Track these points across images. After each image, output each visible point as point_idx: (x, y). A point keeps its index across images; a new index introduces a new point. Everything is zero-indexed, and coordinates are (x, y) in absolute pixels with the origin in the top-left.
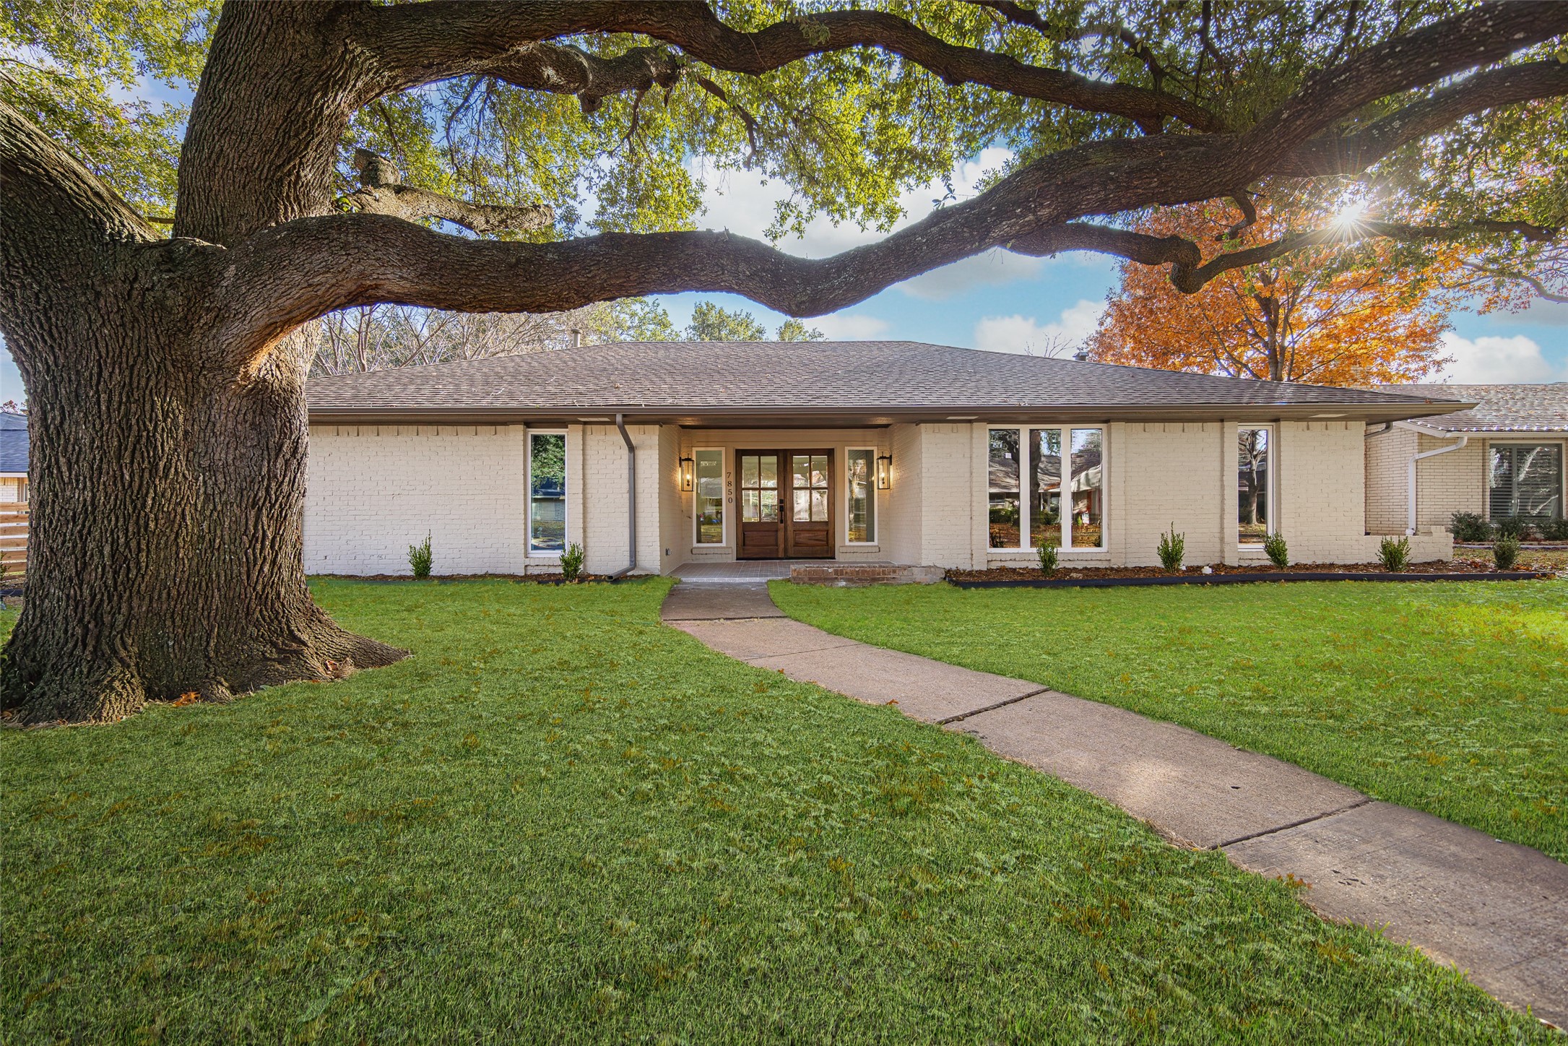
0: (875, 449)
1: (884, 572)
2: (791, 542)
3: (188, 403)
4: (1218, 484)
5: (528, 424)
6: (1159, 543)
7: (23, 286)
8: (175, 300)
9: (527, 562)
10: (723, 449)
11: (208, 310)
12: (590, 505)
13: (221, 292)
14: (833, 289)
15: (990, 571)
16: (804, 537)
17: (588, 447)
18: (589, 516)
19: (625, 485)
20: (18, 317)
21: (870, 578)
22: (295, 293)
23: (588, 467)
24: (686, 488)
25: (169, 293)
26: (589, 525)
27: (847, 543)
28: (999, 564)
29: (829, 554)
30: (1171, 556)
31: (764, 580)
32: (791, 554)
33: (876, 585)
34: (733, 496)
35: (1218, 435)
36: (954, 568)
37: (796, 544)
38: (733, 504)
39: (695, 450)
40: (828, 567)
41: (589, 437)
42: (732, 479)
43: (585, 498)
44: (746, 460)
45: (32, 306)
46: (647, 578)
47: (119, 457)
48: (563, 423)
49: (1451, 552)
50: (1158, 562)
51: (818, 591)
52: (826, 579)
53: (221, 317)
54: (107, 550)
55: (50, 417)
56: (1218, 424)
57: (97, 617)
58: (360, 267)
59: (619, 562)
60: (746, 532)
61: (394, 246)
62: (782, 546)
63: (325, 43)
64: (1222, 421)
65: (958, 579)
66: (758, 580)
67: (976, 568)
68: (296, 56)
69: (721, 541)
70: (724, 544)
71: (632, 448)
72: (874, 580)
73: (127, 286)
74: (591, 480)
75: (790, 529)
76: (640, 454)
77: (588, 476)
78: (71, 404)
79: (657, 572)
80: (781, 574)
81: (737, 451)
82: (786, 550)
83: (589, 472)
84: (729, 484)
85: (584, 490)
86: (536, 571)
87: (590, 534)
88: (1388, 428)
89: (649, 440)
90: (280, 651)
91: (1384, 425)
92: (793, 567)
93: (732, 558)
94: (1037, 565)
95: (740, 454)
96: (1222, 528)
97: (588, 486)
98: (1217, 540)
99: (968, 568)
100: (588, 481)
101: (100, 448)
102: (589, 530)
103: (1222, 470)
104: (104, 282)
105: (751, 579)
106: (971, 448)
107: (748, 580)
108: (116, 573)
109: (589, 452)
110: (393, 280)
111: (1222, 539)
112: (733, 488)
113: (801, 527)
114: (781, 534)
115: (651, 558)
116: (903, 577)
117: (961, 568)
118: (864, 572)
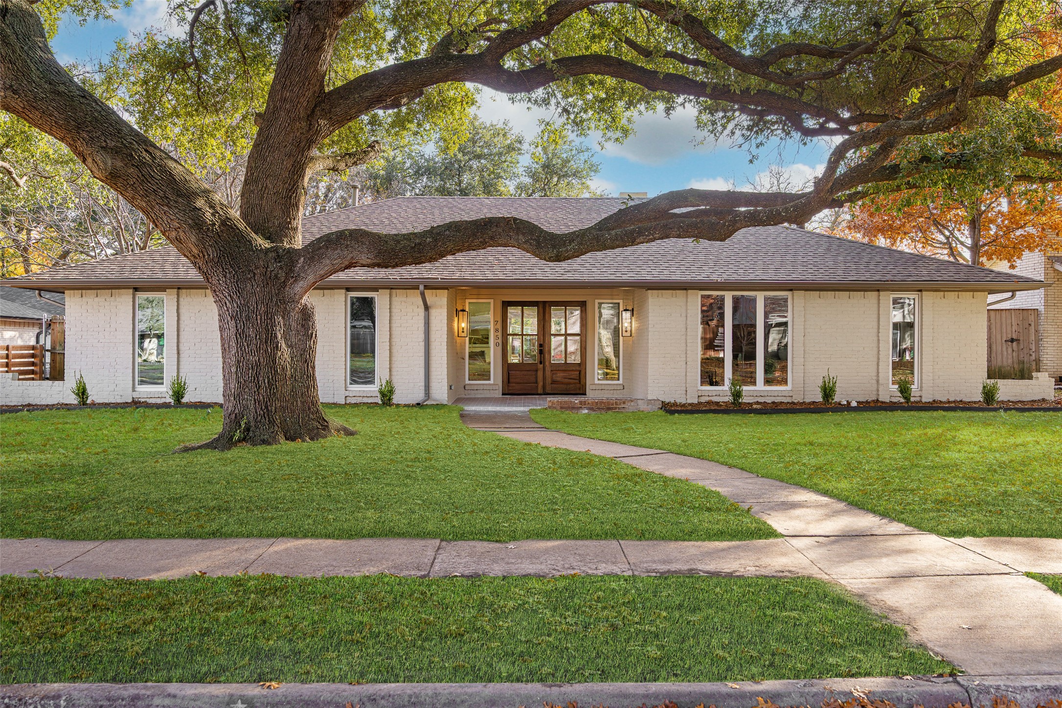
0: (621, 302)
1: (616, 404)
2: (549, 381)
3: (283, 318)
4: (876, 338)
5: (348, 289)
6: (820, 383)
7: (229, 273)
8: (282, 275)
9: (347, 393)
10: (492, 301)
11: (293, 277)
12: (394, 351)
13: (297, 269)
14: (567, 251)
15: (700, 403)
16: (559, 376)
17: (393, 307)
18: (394, 359)
19: (422, 336)
20: (226, 284)
21: (606, 407)
22: (326, 268)
23: (393, 321)
24: (461, 334)
25: (280, 271)
26: (393, 366)
27: (596, 382)
28: (707, 399)
29: (581, 391)
30: (828, 392)
31: (526, 409)
32: (548, 390)
33: (610, 412)
34: (500, 341)
35: (876, 301)
36: (672, 401)
37: (554, 382)
38: (500, 348)
39: (467, 301)
40: (576, 400)
41: (394, 299)
42: (499, 326)
43: (390, 345)
44: (511, 310)
45: (232, 280)
46: (439, 406)
47: (266, 342)
48: (376, 289)
49: (1052, 392)
50: (819, 398)
51: (565, 415)
52: (573, 408)
53: (296, 279)
54: (266, 381)
55: (239, 326)
56: (876, 293)
57: (266, 407)
58: (352, 255)
59: (418, 395)
60: (509, 370)
61: (365, 244)
62: (541, 384)
63: (310, 124)
64: (878, 291)
65: (670, 409)
66: (522, 409)
67: (689, 401)
68: (299, 133)
69: (489, 379)
70: (492, 382)
71: (427, 308)
72: (609, 409)
73: (265, 269)
74: (396, 332)
75: (548, 369)
76: (433, 312)
77: (393, 329)
78: (246, 320)
79: (445, 403)
80: (540, 405)
81: (503, 302)
82: (544, 387)
83: (394, 325)
84: (496, 330)
85: (390, 339)
86: (353, 401)
87: (394, 373)
88: (1013, 296)
89: (440, 301)
90: (322, 425)
91: (1010, 294)
92: (549, 399)
93: (498, 394)
94: (729, 398)
95: (506, 304)
96: (878, 373)
97: (393, 336)
98: (875, 382)
99: (684, 402)
100: (393, 332)
101: (259, 339)
102: (393, 370)
103: (879, 328)
104: (256, 268)
105: (518, 408)
106: (687, 310)
107: (514, 409)
108: (270, 390)
109: (394, 310)
110: (364, 259)
111: (878, 381)
112: (500, 334)
113: (557, 368)
114: (540, 374)
115: (441, 392)
116: (630, 407)
117: (678, 401)
118: (601, 403)
